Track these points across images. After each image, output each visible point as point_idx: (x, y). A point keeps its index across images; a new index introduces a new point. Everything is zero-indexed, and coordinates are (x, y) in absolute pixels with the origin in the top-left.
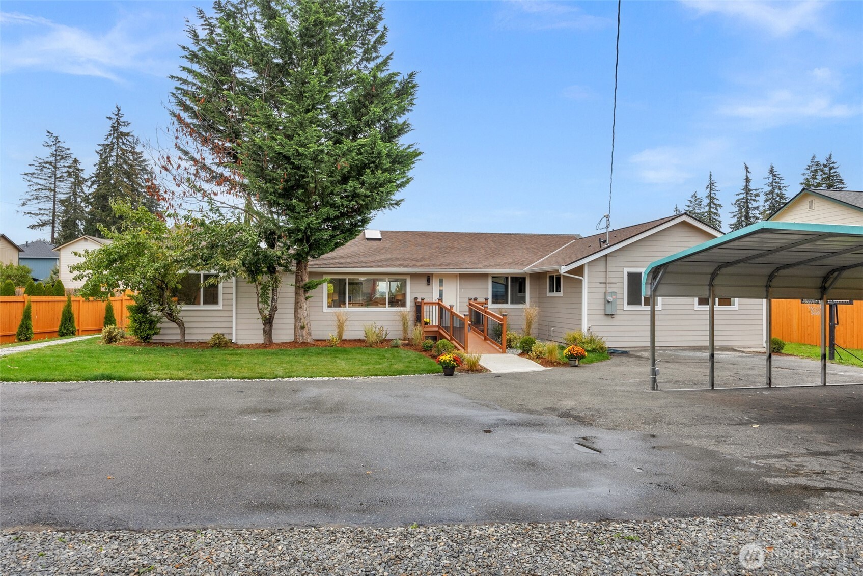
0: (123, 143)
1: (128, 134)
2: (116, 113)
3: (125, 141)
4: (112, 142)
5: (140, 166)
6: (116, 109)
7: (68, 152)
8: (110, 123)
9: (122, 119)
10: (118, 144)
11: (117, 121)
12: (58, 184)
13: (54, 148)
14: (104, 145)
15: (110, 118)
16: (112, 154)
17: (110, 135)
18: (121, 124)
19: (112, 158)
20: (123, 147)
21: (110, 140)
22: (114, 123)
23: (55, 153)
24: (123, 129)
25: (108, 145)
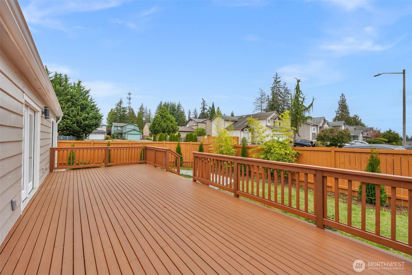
0: (279, 85)
1: (280, 81)
2: (276, 75)
3: (279, 84)
4: (274, 86)
5: (286, 92)
6: (276, 74)
7: (265, 93)
8: (274, 79)
9: (278, 77)
10: (276, 86)
11: (276, 78)
12: (262, 104)
13: (261, 93)
14: (272, 87)
15: (274, 78)
16: (275, 90)
17: (274, 83)
18: (278, 78)
19: (275, 91)
20: (279, 86)
21: (274, 85)
22: (275, 79)
23: (261, 95)
24: (278, 80)
25: (273, 87)
